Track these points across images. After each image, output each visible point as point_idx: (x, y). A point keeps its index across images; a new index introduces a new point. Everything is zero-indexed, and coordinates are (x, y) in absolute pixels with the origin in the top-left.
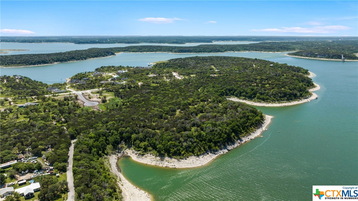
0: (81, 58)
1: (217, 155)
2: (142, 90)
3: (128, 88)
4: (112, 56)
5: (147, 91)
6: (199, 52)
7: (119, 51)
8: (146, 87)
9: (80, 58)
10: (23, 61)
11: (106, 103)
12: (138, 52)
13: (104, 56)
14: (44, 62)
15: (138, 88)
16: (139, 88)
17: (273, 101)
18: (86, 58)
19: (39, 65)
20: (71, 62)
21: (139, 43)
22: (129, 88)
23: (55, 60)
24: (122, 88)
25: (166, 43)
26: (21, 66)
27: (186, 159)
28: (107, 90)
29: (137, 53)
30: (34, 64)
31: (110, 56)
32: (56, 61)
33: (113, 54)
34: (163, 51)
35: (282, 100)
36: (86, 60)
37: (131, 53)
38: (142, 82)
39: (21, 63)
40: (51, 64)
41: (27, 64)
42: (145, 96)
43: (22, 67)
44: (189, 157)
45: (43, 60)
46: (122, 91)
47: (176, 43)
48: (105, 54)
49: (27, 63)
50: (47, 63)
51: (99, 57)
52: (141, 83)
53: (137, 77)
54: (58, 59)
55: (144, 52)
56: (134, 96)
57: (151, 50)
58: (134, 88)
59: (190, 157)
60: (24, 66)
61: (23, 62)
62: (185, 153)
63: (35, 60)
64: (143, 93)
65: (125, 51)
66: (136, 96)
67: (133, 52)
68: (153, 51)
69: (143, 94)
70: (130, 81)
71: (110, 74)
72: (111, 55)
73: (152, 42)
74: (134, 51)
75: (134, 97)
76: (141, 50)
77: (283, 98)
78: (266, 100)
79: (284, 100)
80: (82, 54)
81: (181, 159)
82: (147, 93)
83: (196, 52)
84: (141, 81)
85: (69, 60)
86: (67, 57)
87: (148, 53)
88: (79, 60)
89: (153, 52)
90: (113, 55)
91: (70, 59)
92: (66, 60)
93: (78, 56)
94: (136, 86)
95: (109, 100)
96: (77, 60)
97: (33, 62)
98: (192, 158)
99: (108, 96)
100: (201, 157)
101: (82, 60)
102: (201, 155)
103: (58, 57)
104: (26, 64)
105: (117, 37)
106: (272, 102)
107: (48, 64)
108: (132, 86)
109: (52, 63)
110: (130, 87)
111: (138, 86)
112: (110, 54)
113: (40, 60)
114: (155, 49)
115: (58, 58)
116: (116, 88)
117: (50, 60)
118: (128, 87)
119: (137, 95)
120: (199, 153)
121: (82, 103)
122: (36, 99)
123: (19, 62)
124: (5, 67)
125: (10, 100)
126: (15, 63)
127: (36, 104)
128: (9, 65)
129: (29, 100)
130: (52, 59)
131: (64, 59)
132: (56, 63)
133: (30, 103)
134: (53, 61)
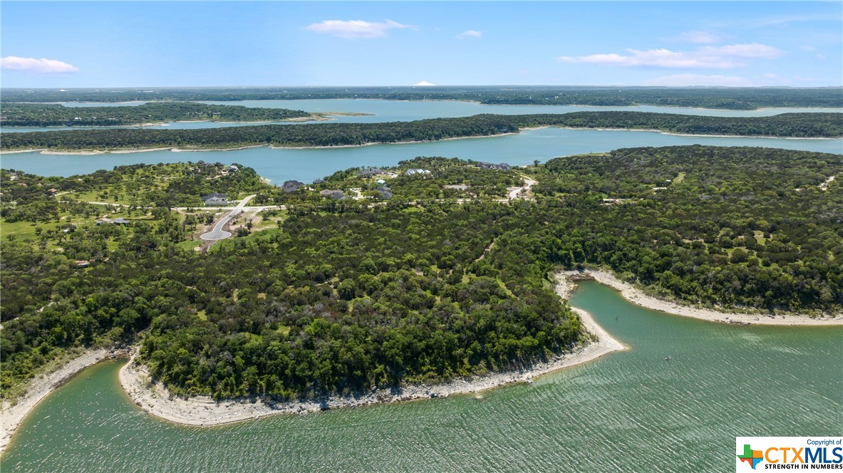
0: (427, 135)
1: (276, 411)
4: (509, 133)
6: (751, 133)
7: (539, 123)
9: (424, 135)
12: (585, 126)
13: (486, 134)
14: (345, 141)
17: (710, 302)
18: (440, 137)
19: (334, 147)
21: (628, 105)
23: (369, 138)
24: (326, 208)
25: (700, 107)
26: (301, 146)
27: (186, 399)
28: (291, 209)
29: (580, 129)
30: (325, 143)
31: (504, 134)
32: (373, 140)
33: (512, 129)
34: (651, 128)
35: (740, 302)
36: (438, 139)
37: (567, 128)
39: (303, 140)
40: (358, 146)
41: (312, 144)
44: (196, 396)
45: (343, 137)
47: (728, 108)
48: (490, 130)
49: (313, 141)
50: (351, 143)
54: (377, 135)
59: (199, 397)
60: (307, 146)
61: (306, 139)
62: (194, 384)
63: (328, 135)
65: (555, 123)
67: (572, 126)
68: (623, 127)
72: (505, 132)
73: (664, 102)
74: (575, 125)
76: (593, 122)
77: (747, 297)
78: (686, 292)
79: (749, 304)
80: (433, 128)
81: (179, 395)
83: (741, 134)
85: (399, 140)
86: (397, 132)
87: (607, 129)
88: (421, 140)
89: (622, 129)
90: (512, 132)
91: (403, 136)
92: (393, 139)
93: (420, 132)
96: (417, 139)
97: (324, 139)
98: (200, 400)
99: (273, 223)
100: (224, 404)
101: (430, 139)
102: (228, 398)
104: (310, 142)
105: (603, 89)
106: (703, 302)
107: (351, 146)
109: (360, 144)
112: (505, 130)
113: (338, 137)
114: (630, 122)
117: (357, 137)
120: (224, 394)
121: (205, 231)
122: (150, 214)
123: (300, 137)
124: (275, 146)
125: (119, 209)
126: (292, 140)
127: (125, 222)
128: (283, 143)
129: (133, 213)
130: (363, 135)
131: (388, 138)
132: (370, 144)
133: (120, 220)
134: (367, 140)
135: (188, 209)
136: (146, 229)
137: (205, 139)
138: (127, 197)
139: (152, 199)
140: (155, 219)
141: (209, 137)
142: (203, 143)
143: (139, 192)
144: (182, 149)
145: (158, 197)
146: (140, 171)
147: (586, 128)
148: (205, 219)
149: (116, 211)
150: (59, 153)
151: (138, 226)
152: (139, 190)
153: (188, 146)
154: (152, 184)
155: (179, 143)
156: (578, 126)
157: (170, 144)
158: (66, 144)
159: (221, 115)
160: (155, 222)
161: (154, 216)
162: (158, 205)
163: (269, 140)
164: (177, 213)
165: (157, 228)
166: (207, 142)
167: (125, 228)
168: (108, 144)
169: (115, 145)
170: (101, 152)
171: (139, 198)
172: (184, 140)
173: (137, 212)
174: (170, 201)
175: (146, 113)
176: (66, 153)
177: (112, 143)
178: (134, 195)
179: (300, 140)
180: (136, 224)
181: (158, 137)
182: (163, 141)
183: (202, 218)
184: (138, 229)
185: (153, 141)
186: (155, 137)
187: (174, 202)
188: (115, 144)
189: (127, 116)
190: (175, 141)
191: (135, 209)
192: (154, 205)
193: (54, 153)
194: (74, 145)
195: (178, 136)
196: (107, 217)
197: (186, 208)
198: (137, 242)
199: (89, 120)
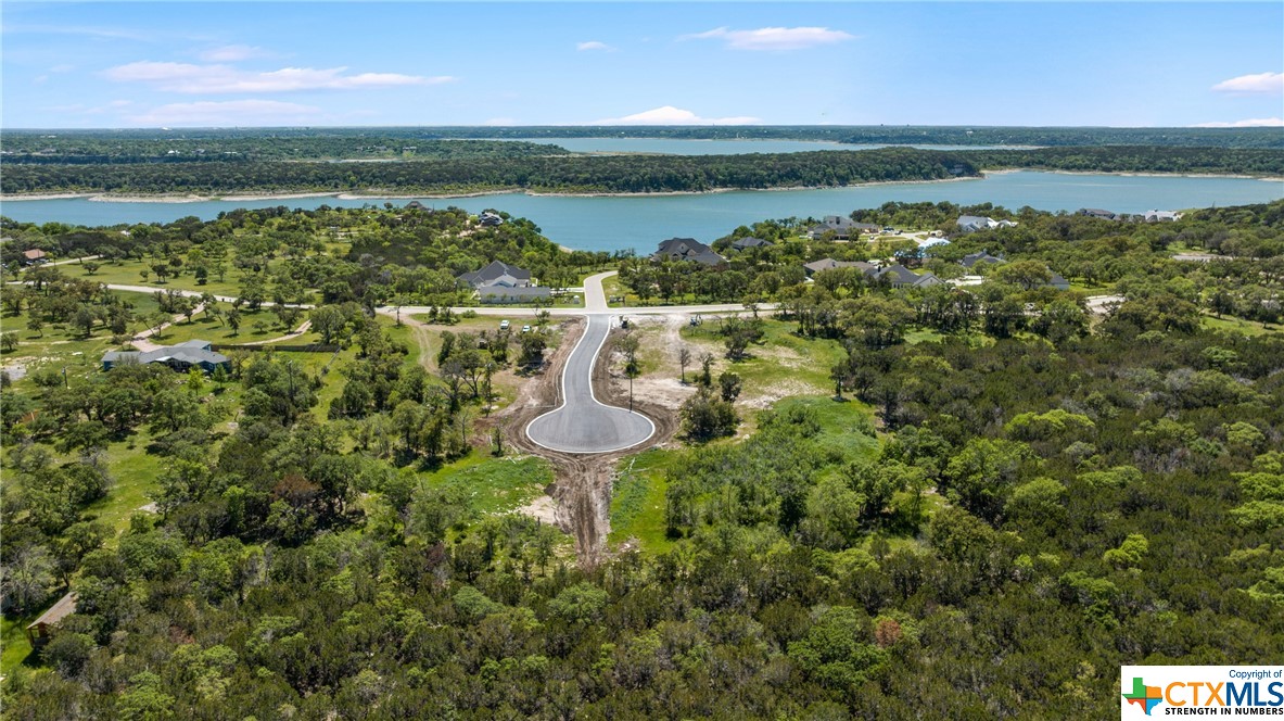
0: (825, 175)
2: (1118, 363)
3: (991, 330)
4: (965, 178)
5: (1177, 379)
7: (1000, 163)
8: (1157, 341)
9: (819, 176)
10: (600, 172)
11: (722, 443)
12: (1094, 168)
13: (927, 177)
14: (675, 183)
15: (1076, 338)
16: (1084, 334)
18: (848, 180)
20: (780, 189)
22: (998, 327)
23: (717, 179)
24: (935, 317)
26: (589, 191)
28: (803, 318)
30: (636, 187)
31: (957, 179)
32: (724, 184)
33: (971, 172)
36: (844, 185)
37: (1058, 171)
38: (1123, 290)
39: (593, 181)
40: (699, 192)
41: (611, 188)
42: (1158, 447)
43: (591, 195)
45: (670, 176)
46: (925, 346)
48: (934, 170)
49: (611, 183)
50: (685, 187)
51: (907, 179)
52: (1107, 299)
53: (1081, 259)
54: (731, 174)
55: (1121, 170)
56: (1021, 418)
57: (1159, 163)
58: (1042, 329)
60: (601, 191)
61: (599, 179)
63: (643, 171)
64: (1127, 395)
65: (1029, 164)
66: (1047, 425)
67: (1067, 168)
68: (1171, 170)
69: (1129, 406)
70: (1021, 277)
71: (908, 236)
72: (959, 175)
74: (1074, 167)
75: (1022, 434)
76: (1108, 162)
80: (833, 163)
82: (1187, 402)
84: (1112, 285)
85: (774, 183)
86: (768, 168)
88: (814, 184)
89: (1168, 175)
90: (971, 175)
91: (780, 177)
92: (762, 183)
93: (814, 170)
94: (1059, 317)
95: (766, 421)
96: (808, 183)
97: (634, 179)
99: (787, 372)
101: (830, 184)
103: (734, 168)
104: (607, 185)
107: (685, 193)
108: (1031, 312)
109: (701, 189)
110: (1005, 320)
111: (1078, 323)
112: (959, 171)
113: (660, 175)
114: (1181, 161)
115: (734, 170)
116: (882, 317)
117: (696, 177)
118: (991, 319)
119: (1054, 417)
121: (534, 403)
122: (304, 326)
123: (587, 175)
124: (537, 192)
125: (200, 308)
126: (571, 181)
127: (217, 358)
128: (552, 185)
129: (247, 324)
130: (707, 174)
131: (753, 179)
132: (719, 190)
133: (193, 348)
134: (712, 182)
135: (433, 313)
136: (293, 391)
137: (403, 176)
138: (232, 272)
139: (312, 280)
140: (327, 346)
141: (410, 174)
142: (399, 184)
143: (271, 263)
144: (358, 194)
145: (329, 273)
146: (278, 221)
147: (1098, 173)
148: (515, 352)
149: (189, 314)
150: (122, 200)
151: (260, 380)
152: (271, 257)
153: (370, 190)
154: (307, 246)
155: (352, 185)
156: (1079, 168)
157: (336, 186)
158: (137, 183)
159: (417, 151)
160: (326, 359)
161: (318, 336)
162: (330, 298)
163: (522, 181)
164: (400, 325)
165: (335, 388)
166: (408, 182)
167: (209, 384)
168: (216, 184)
169: (231, 187)
170: (202, 199)
171: (270, 278)
172: (362, 179)
173: (260, 318)
174: (371, 285)
175: (291, 146)
176: (136, 200)
177: (225, 183)
178: (257, 269)
179: (586, 181)
180: (252, 370)
181: (312, 173)
182: (323, 180)
183: (503, 346)
184: (259, 393)
185: (303, 180)
186: (307, 173)
187: (381, 289)
188: (231, 184)
189: (257, 149)
190: (345, 180)
191: (255, 308)
192: (319, 298)
193: (113, 200)
194: (153, 185)
195: (349, 173)
196: (156, 338)
197: (427, 310)
198: (250, 474)
199: (192, 154)
